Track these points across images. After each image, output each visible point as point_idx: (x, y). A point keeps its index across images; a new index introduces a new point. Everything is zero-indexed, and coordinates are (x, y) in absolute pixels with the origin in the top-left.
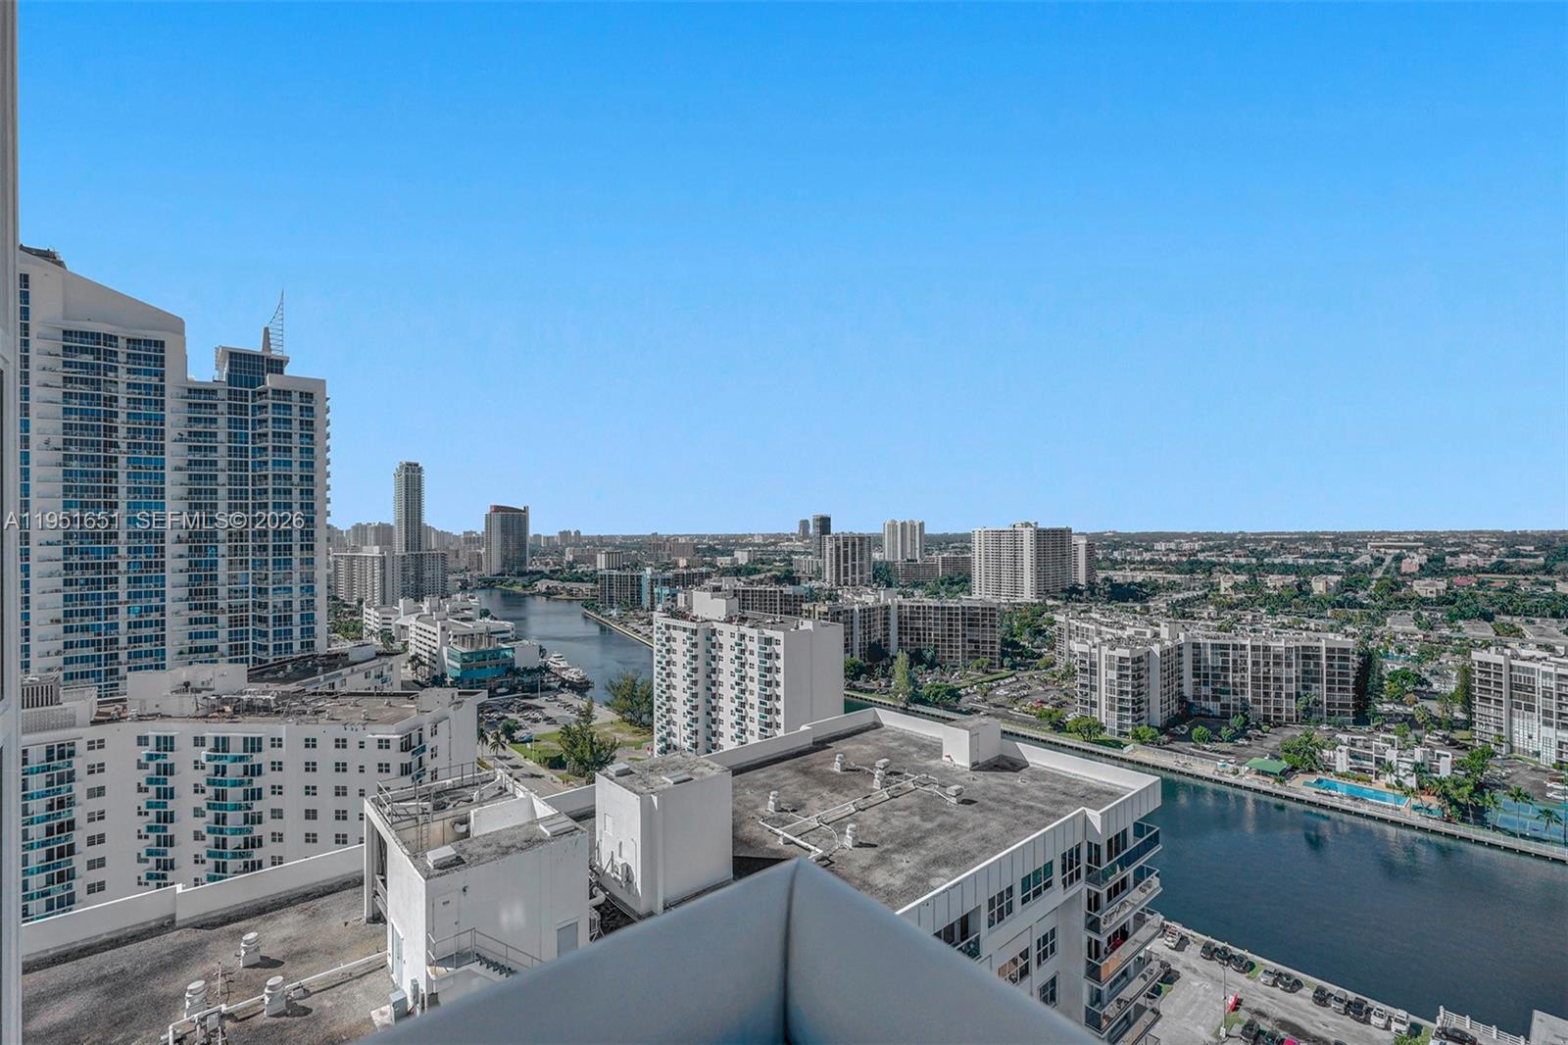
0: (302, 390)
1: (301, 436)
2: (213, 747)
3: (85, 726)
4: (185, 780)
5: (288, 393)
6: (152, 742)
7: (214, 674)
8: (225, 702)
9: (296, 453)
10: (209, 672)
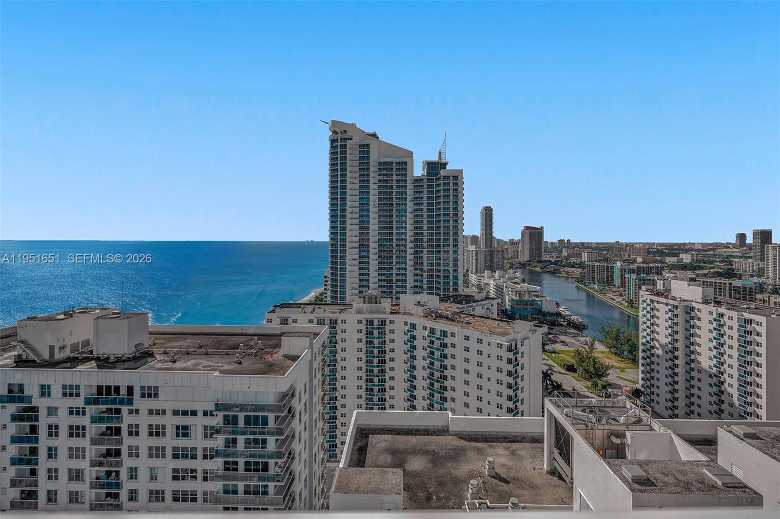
0: (454, 175)
1: (453, 195)
2: (429, 331)
3: (388, 314)
4: (420, 343)
5: (448, 177)
6: (409, 325)
8: (432, 312)
9: (451, 204)
10: (427, 298)
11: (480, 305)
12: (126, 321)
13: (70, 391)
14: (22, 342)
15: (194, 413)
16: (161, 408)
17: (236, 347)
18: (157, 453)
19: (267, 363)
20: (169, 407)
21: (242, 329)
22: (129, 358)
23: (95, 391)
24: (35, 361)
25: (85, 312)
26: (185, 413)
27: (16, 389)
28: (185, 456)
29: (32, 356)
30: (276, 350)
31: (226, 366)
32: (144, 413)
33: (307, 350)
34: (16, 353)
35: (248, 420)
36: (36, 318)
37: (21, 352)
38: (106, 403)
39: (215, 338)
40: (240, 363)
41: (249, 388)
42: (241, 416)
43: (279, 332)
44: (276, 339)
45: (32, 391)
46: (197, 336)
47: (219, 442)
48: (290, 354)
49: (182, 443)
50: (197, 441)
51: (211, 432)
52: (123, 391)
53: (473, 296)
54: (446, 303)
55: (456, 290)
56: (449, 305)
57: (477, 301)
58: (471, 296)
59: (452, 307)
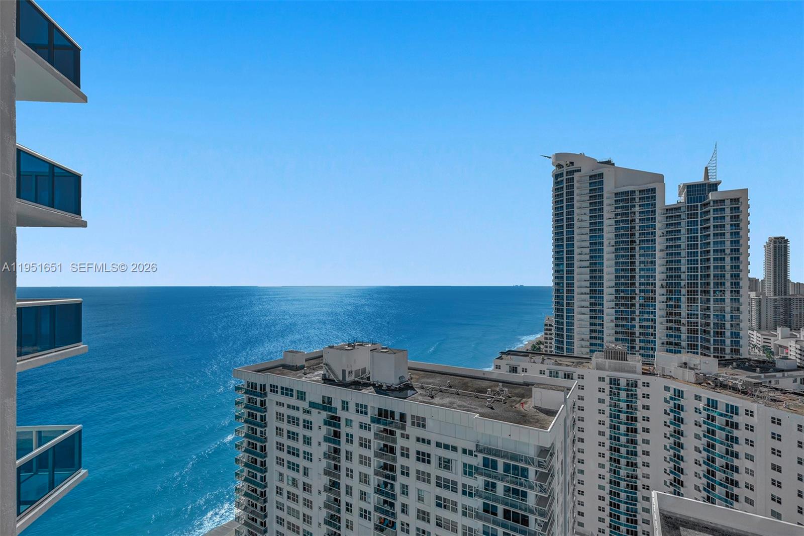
0: (731, 198)
1: (731, 225)
2: (706, 403)
3: (639, 374)
4: (689, 415)
5: (723, 201)
6: (672, 391)
7: (700, 361)
8: (708, 378)
9: (728, 236)
10: (698, 360)
11: (789, 376)
12: (394, 355)
13: (361, 409)
14: (326, 365)
15: (455, 449)
16: (426, 438)
17: (483, 391)
18: (423, 477)
19: (519, 412)
20: (434, 438)
21: (484, 374)
22: (396, 388)
23: (377, 413)
24: (334, 381)
25: (361, 345)
26: (446, 447)
27: (326, 400)
28: (446, 487)
29: (332, 377)
30: (524, 400)
31: (480, 409)
32: (413, 439)
33: (563, 405)
34: (322, 372)
35: (507, 468)
36: (333, 347)
37: (326, 373)
38: (386, 424)
39: (461, 379)
40: (492, 408)
41: (510, 435)
42: (501, 462)
43: (522, 381)
44: (519, 388)
45: (337, 404)
46: (443, 375)
47: (478, 482)
48: (542, 407)
49: (444, 474)
50: (457, 475)
51: (469, 470)
52: (397, 417)
53: (772, 363)
54: (726, 368)
55: (737, 351)
56: (732, 372)
57: (783, 371)
58: (768, 362)
59: (737, 375)
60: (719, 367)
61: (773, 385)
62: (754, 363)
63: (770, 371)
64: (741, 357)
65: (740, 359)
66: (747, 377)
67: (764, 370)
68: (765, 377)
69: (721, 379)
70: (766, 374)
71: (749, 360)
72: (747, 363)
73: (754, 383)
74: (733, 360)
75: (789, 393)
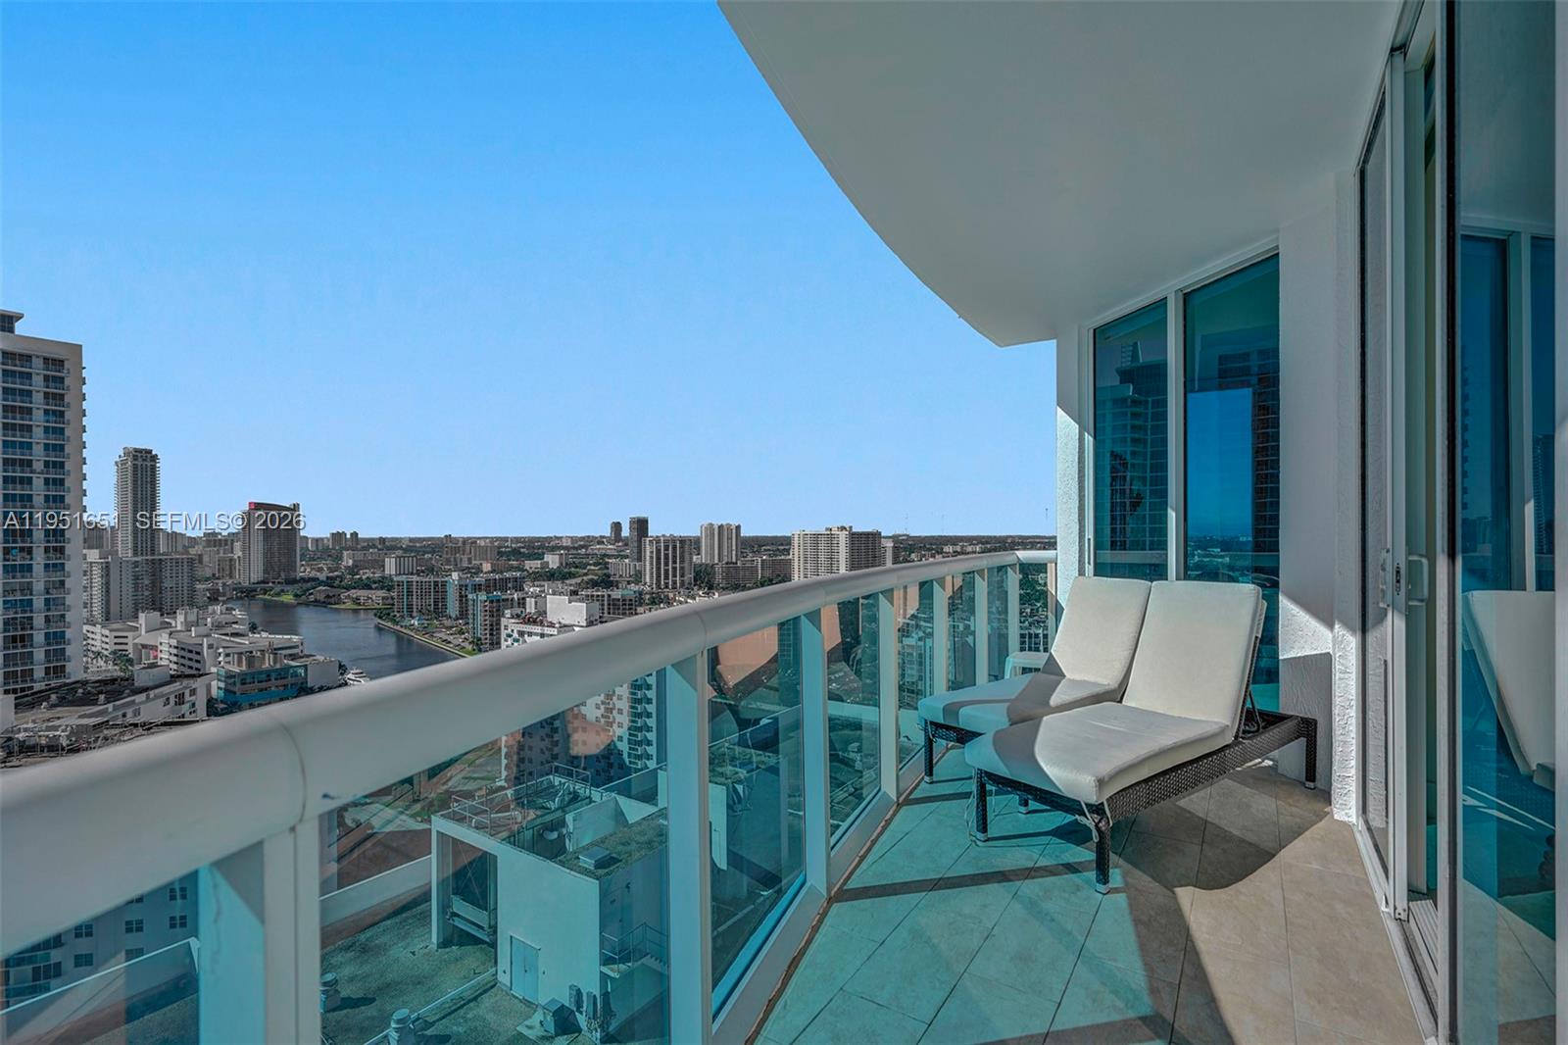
53: (127, 680)
54: (35, 710)
55: (60, 671)
56: (49, 714)
57: (146, 689)
58: (122, 680)
59: (59, 718)
60: (16, 713)
61: (130, 719)
62: (93, 687)
63: (125, 695)
64: (67, 681)
65: (66, 685)
66: (80, 717)
67: (113, 696)
68: (115, 709)
69: (21, 736)
70: (117, 703)
71: (84, 683)
72: (80, 691)
73: (94, 726)
74: (50, 689)
75: (157, 725)
